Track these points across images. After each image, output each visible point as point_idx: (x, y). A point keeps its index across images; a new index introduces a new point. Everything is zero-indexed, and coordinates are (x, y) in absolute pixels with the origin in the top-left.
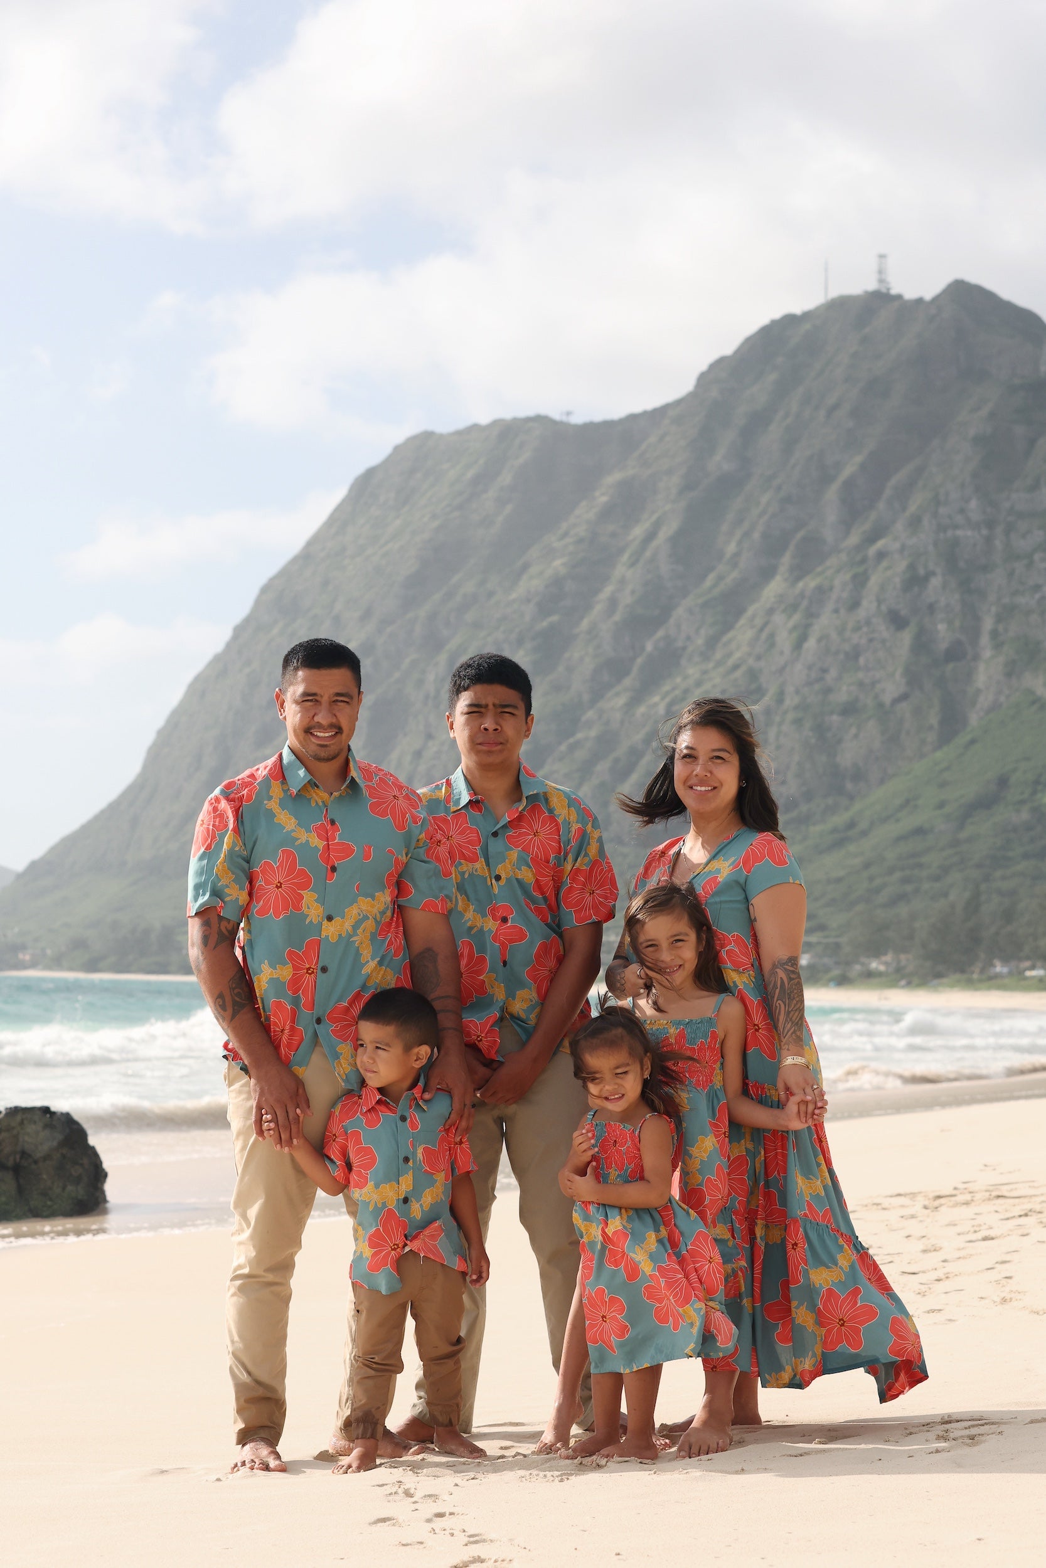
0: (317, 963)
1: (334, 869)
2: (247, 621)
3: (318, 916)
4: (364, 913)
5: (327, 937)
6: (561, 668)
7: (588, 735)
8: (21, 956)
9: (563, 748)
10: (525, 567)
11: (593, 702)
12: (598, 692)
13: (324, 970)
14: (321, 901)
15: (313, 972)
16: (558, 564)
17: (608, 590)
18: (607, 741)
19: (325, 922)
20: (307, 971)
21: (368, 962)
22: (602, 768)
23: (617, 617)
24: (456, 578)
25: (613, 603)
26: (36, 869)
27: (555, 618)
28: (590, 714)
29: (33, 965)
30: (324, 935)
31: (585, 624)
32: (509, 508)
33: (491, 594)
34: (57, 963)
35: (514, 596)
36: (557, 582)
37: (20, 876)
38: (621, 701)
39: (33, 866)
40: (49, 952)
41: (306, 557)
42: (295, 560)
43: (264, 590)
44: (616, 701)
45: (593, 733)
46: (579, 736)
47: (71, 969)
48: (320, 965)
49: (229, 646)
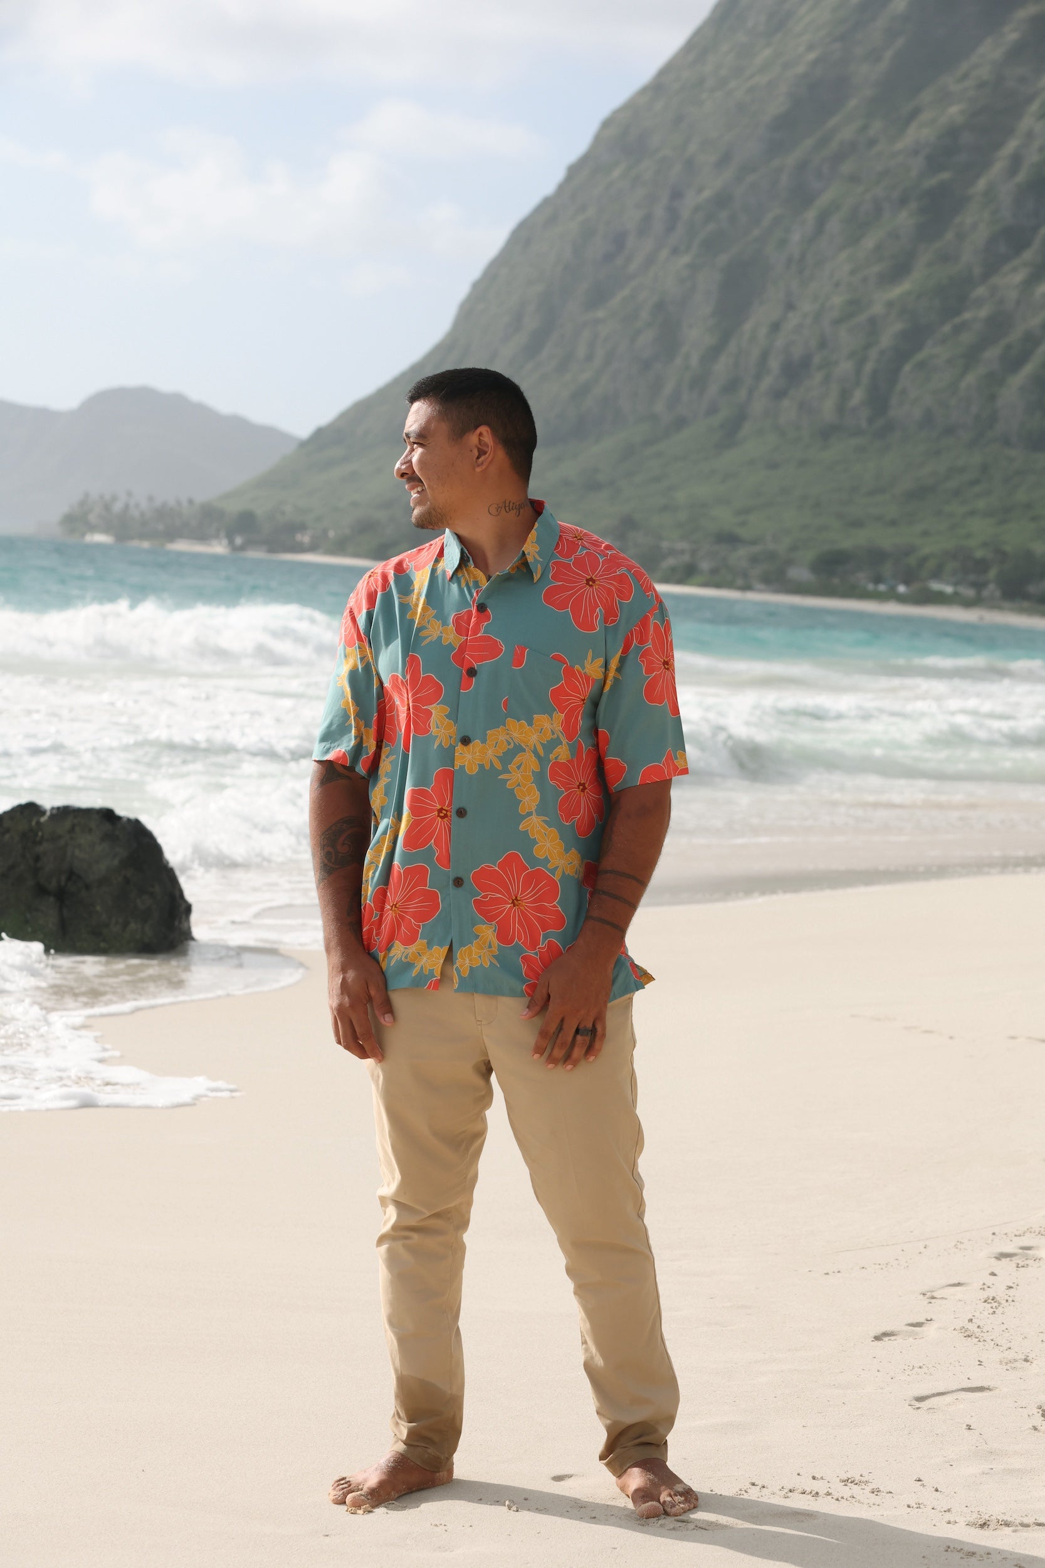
0: (450, 804)
1: (472, 672)
2: (584, 160)
3: (451, 737)
4: (516, 741)
5: (462, 767)
6: (949, 235)
7: (977, 315)
8: (299, 537)
9: (947, 328)
10: (915, 113)
11: (986, 276)
12: (993, 265)
13: (461, 813)
14: (454, 715)
15: (446, 816)
16: (954, 111)
17: (1012, 145)
18: (998, 324)
19: (459, 748)
20: (438, 814)
21: (530, 814)
22: (992, 354)
23: (1021, 177)
24: (833, 122)
25: (1016, 161)
26: (322, 437)
27: (945, 176)
28: (981, 291)
29: (312, 548)
30: (458, 764)
31: (981, 184)
32: (900, 42)
33: (872, 143)
34: (340, 547)
35: (900, 145)
36: (953, 132)
37: (303, 444)
38: (1019, 277)
39: (319, 433)
40: (331, 534)
41: (657, 87)
42: (644, 91)
43: (606, 124)
44: (1012, 278)
45: (983, 313)
46: (967, 315)
47: (357, 555)
48: (454, 808)
49: (561, 188)
